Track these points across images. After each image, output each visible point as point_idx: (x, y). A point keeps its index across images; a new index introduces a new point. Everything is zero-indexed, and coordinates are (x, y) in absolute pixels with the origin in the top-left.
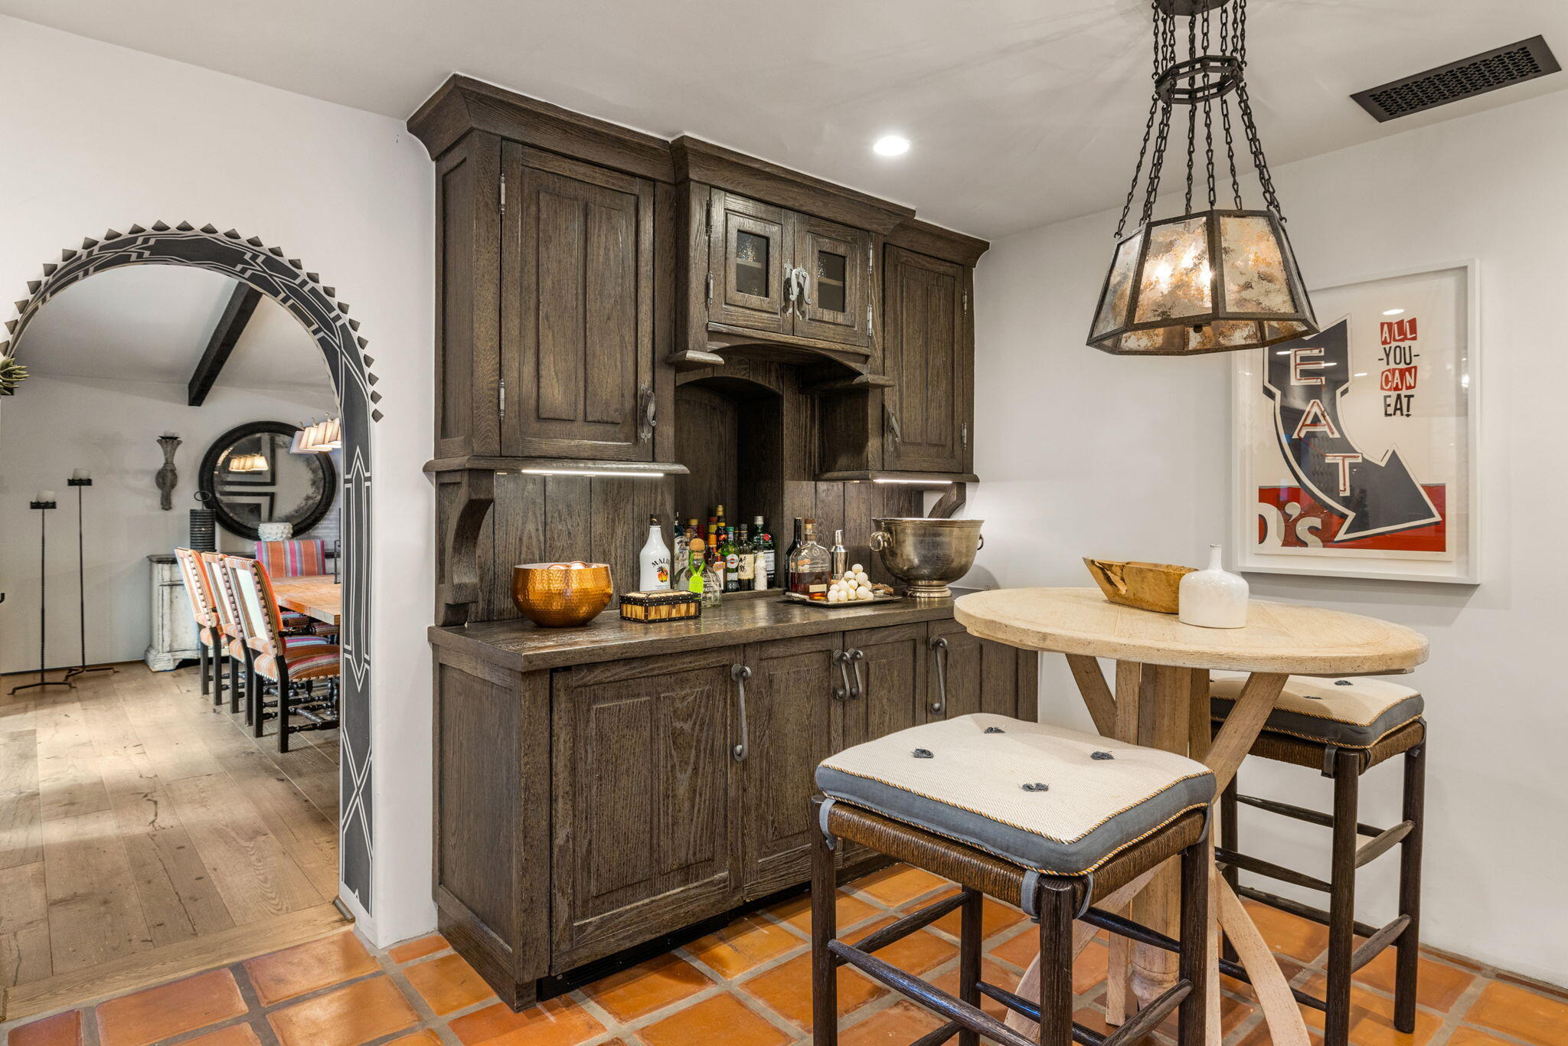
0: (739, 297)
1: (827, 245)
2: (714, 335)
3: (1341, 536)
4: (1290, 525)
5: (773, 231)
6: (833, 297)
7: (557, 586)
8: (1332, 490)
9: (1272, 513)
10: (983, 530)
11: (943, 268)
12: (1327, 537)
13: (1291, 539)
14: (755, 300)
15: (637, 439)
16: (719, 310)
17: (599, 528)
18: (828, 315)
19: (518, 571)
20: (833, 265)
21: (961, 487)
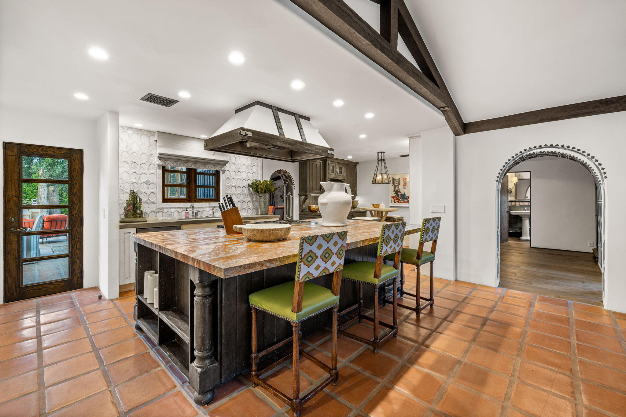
0: (331, 174)
1: (340, 166)
2: (329, 178)
3: (400, 202)
4: (395, 201)
5: (334, 165)
6: (341, 172)
7: (314, 208)
8: (399, 197)
9: (393, 199)
10: (359, 202)
11: (353, 166)
12: (398, 202)
13: (395, 202)
14: (333, 174)
15: (321, 191)
16: (329, 176)
17: (314, 202)
18: (340, 175)
19: (309, 206)
20: (341, 168)
21: (355, 196)
